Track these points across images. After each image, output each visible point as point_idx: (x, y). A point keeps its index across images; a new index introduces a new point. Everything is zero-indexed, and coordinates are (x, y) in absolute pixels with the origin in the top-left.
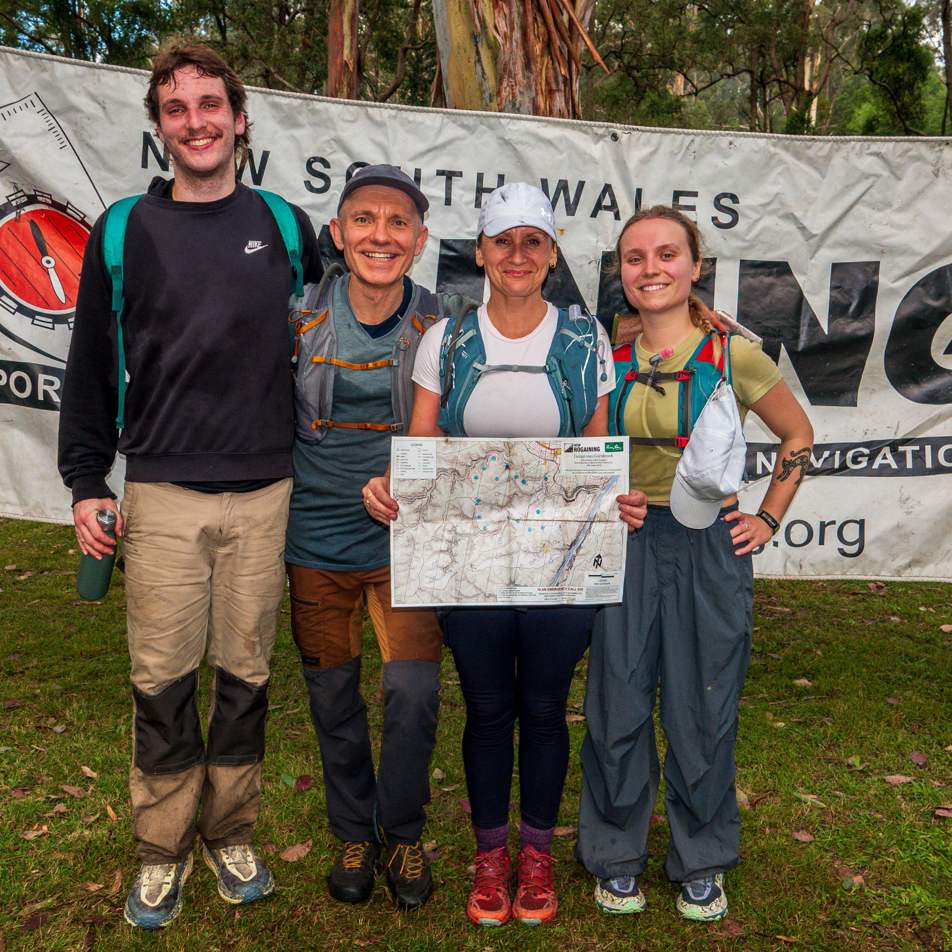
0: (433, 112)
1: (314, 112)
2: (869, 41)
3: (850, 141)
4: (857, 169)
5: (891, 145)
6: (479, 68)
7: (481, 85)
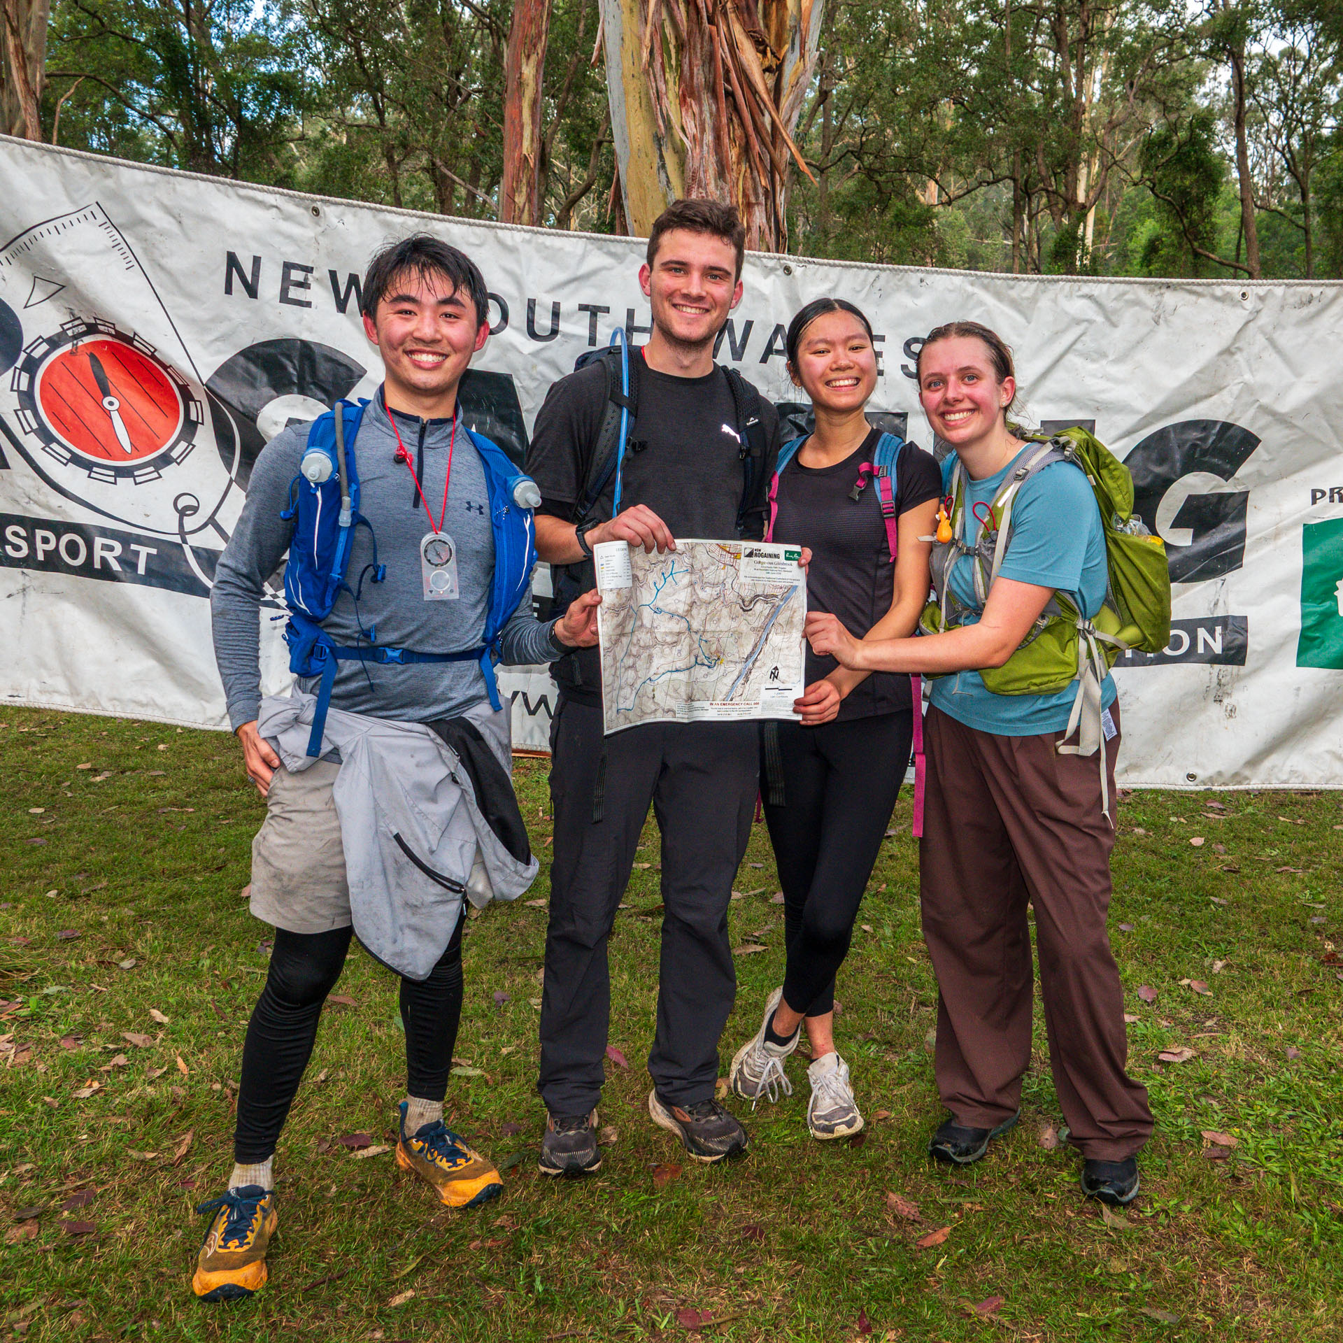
0: (574, 236)
2: (1152, 148)
3: (1058, 280)
4: (1066, 313)
5: (1105, 287)
6: (662, 174)
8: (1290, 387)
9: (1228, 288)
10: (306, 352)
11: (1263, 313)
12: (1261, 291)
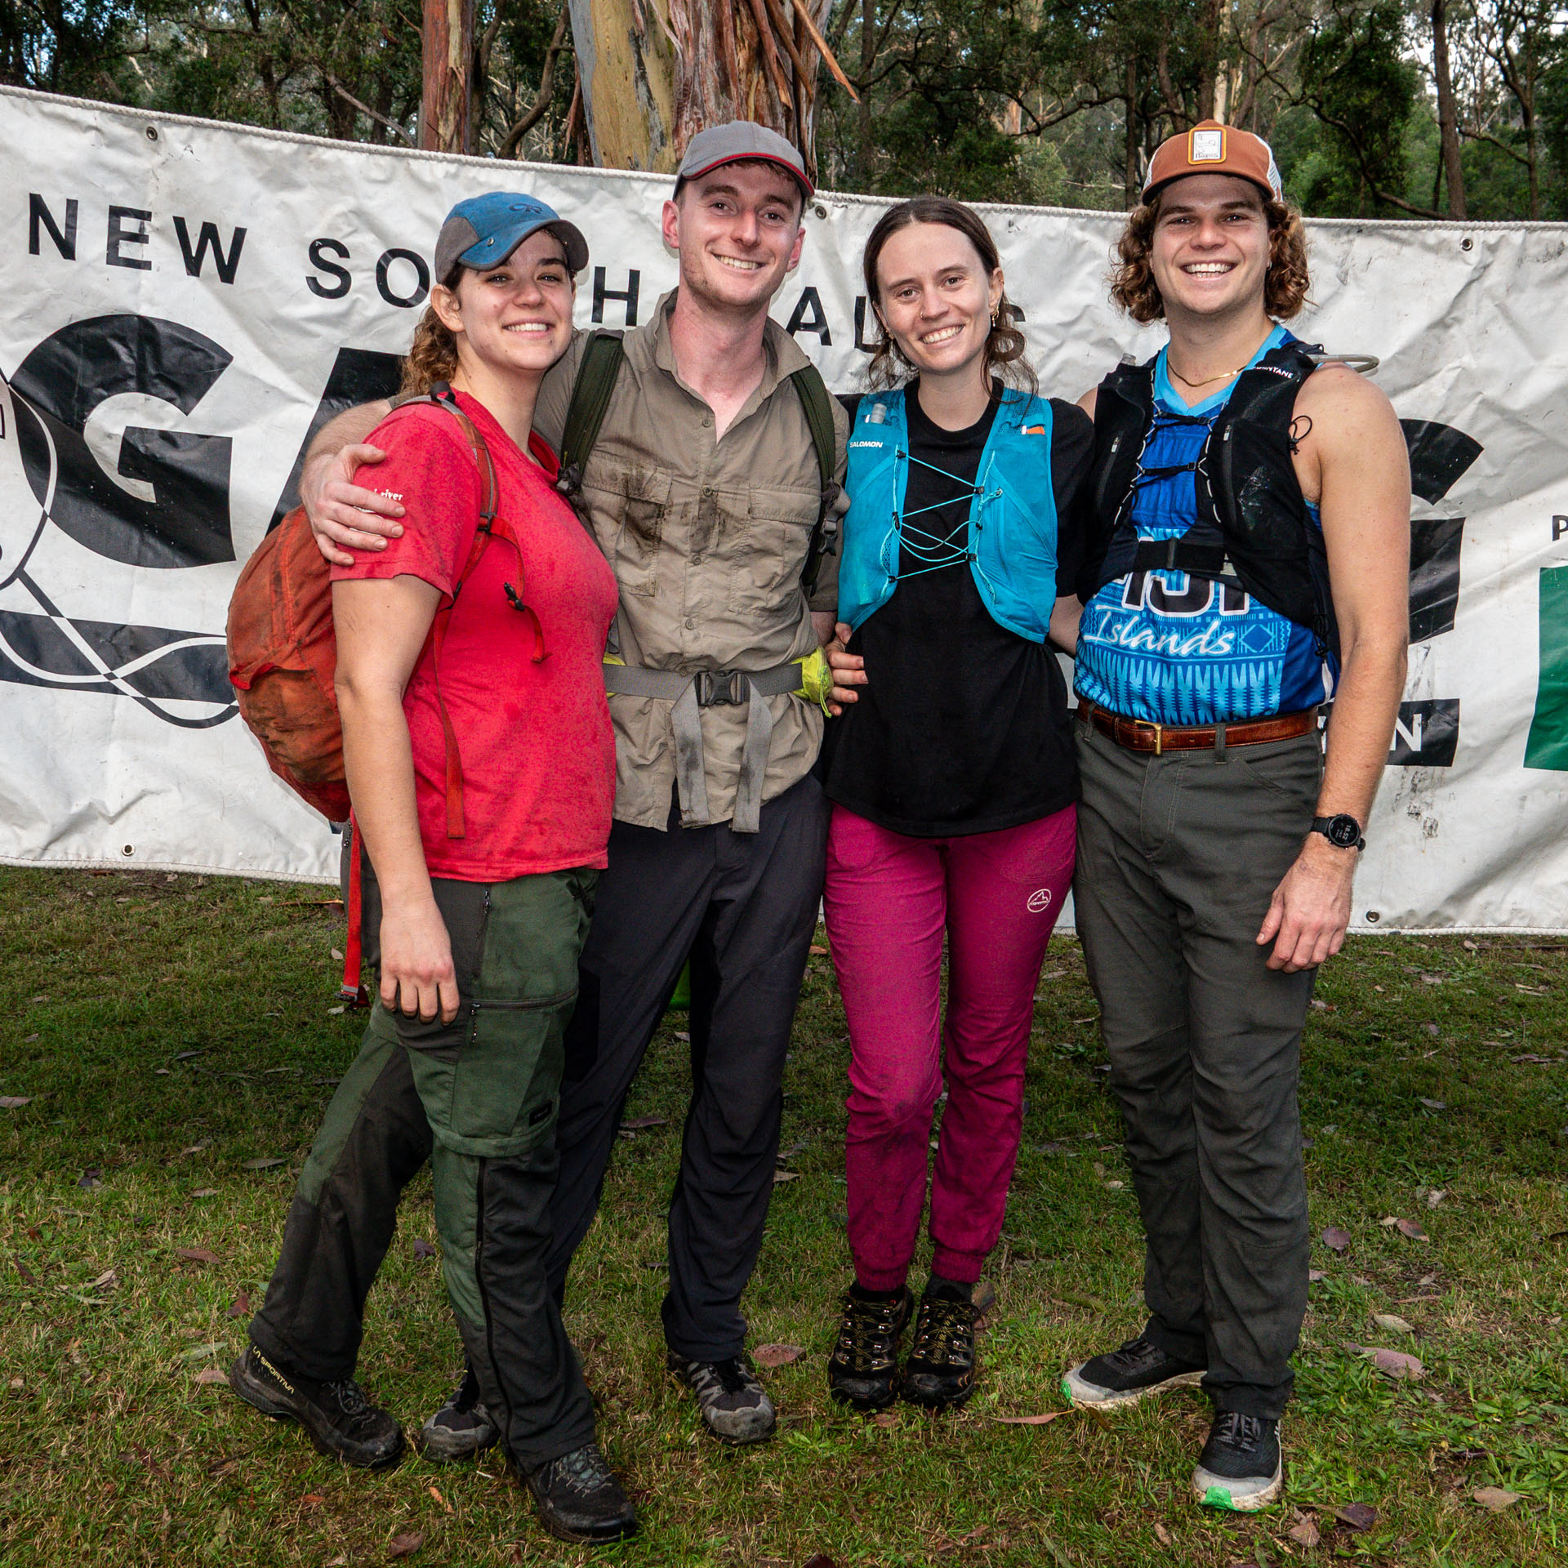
1: (321, 165)
6: (642, 89)
7: (646, 118)
8: (1527, 373)
9: (1444, 234)
10: (144, 332)
11: (1495, 268)
12: (1492, 237)
